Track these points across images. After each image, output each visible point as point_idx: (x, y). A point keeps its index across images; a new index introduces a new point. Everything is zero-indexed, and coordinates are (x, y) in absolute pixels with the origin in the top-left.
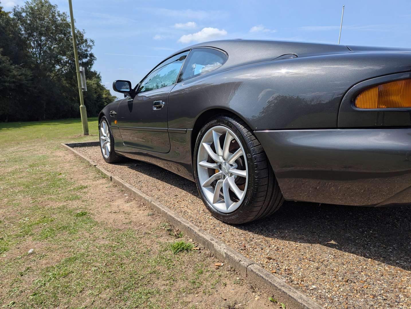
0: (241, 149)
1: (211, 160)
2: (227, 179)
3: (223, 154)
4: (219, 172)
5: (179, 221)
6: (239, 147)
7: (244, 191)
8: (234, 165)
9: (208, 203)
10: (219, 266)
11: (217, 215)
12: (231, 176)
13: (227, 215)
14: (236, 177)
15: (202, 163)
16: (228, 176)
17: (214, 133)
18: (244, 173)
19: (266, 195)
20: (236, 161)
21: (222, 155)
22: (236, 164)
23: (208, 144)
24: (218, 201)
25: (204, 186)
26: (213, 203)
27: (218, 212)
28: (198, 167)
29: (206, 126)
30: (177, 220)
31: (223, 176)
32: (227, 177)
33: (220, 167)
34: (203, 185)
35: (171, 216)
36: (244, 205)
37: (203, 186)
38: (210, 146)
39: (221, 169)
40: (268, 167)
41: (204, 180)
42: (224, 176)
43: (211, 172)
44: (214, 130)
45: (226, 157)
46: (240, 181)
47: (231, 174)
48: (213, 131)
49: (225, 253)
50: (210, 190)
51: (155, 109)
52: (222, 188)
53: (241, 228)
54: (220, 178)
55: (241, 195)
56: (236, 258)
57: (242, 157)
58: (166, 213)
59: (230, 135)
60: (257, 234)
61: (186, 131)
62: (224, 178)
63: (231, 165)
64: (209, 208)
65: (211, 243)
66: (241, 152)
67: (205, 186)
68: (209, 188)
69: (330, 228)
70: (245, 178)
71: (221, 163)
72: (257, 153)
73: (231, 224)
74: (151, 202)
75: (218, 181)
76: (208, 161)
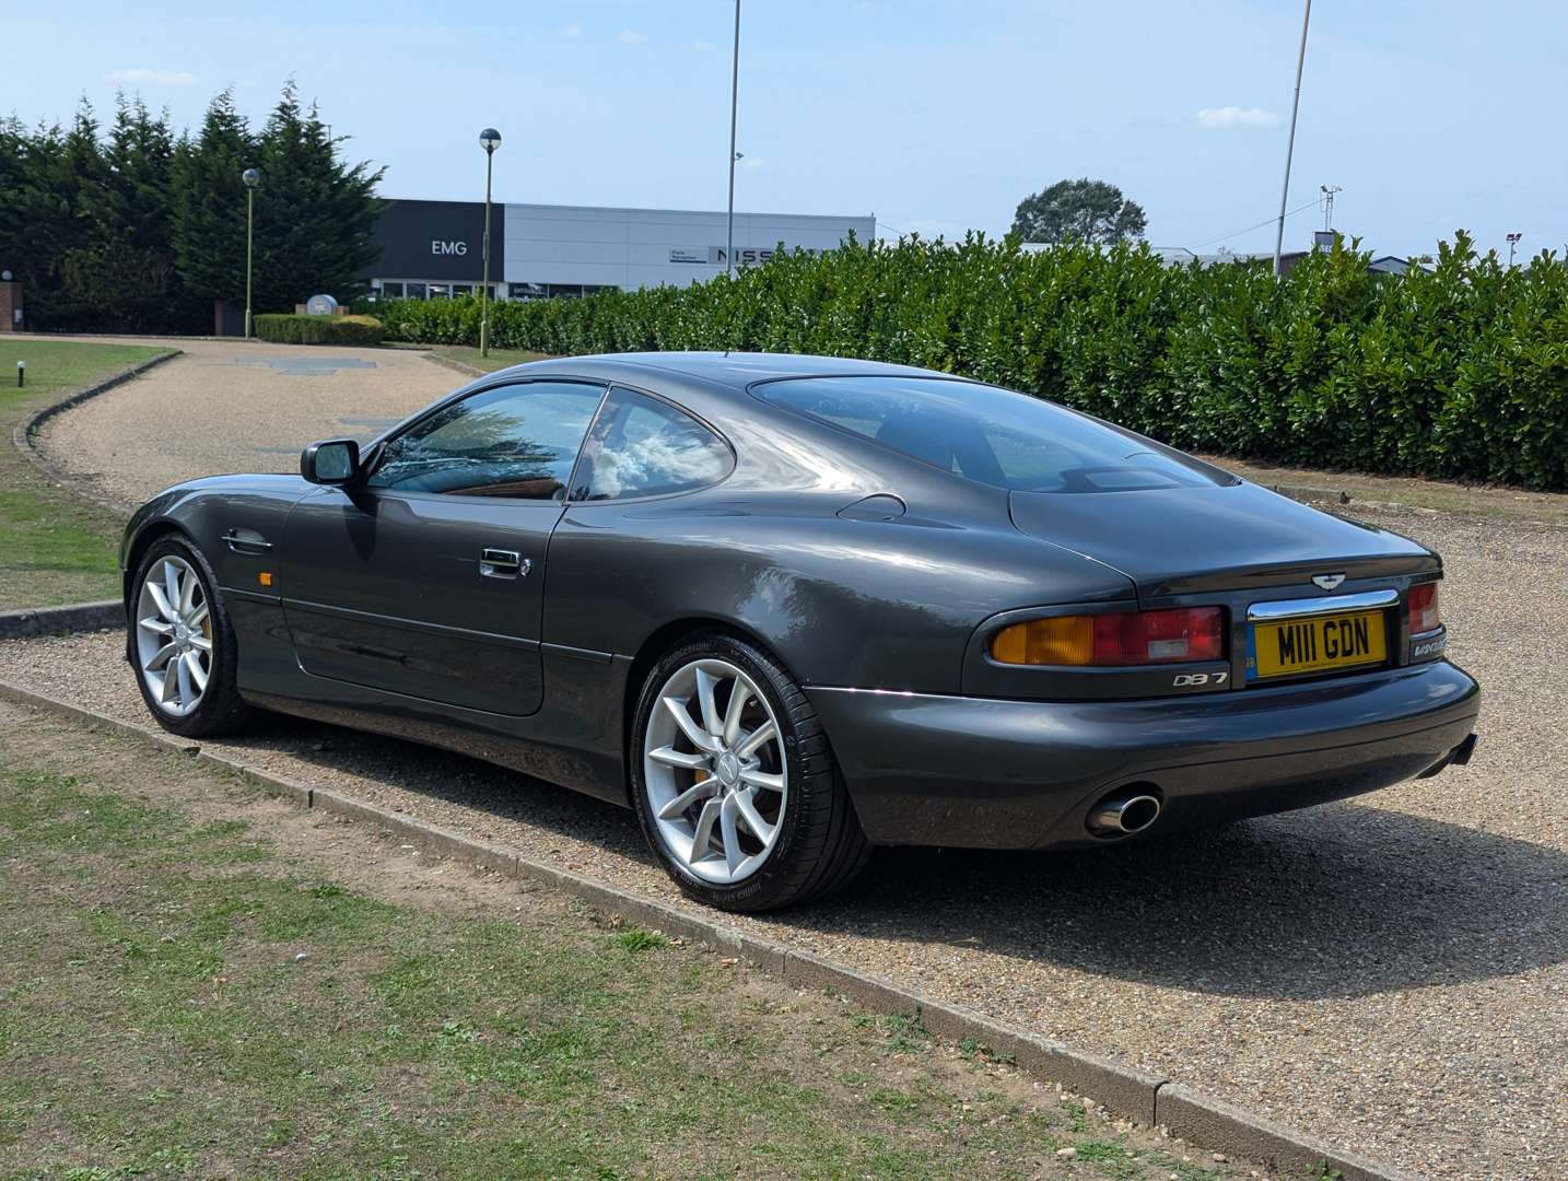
0: (772, 725)
1: (684, 745)
2: (732, 796)
3: (725, 732)
4: (708, 777)
5: (620, 897)
6: (767, 718)
7: (775, 824)
8: (751, 760)
9: (678, 863)
10: (730, 964)
11: (701, 892)
12: (742, 789)
13: (732, 887)
14: (757, 791)
15: (656, 753)
16: (735, 787)
17: (700, 674)
18: (777, 782)
19: (827, 834)
20: (759, 752)
21: (722, 733)
22: (757, 758)
23: (681, 703)
24: (704, 856)
25: (665, 817)
26: (691, 862)
27: (707, 885)
28: (647, 763)
29: (678, 654)
30: (615, 895)
31: (719, 790)
32: (732, 791)
33: (712, 763)
34: (661, 813)
35: (592, 888)
36: (775, 857)
37: (661, 818)
38: (684, 708)
39: (714, 770)
40: (834, 768)
41: (661, 799)
42: (723, 788)
43: (683, 778)
44: (700, 669)
45: (730, 739)
46: (766, 802)
47: (744, 784)
48: (697, 670)
49: (742, 940)
50: (679, 827)
51: (488, 573)
52: (718, 819)
53: (766, 920)
54: (712, 794)
55: (767, 836)
56: (764, 943)
57: (773, 742)
58: (578, 883)
59: (743, 686)
60: (805, 928)
61: (612, 658)
62: (723, 796)
63: (745, 761)
64: (678, 877)
65: (709, 928)
66: (770, 729)
67: (667, 817)
68: (679, 824)
69: (982, 918)
70: (780, 794)
71: (717, 753)
72: (809, 735)
73: (741, 912)
74: (518, 860)
75: (708, 803)
76: (675, 749)
